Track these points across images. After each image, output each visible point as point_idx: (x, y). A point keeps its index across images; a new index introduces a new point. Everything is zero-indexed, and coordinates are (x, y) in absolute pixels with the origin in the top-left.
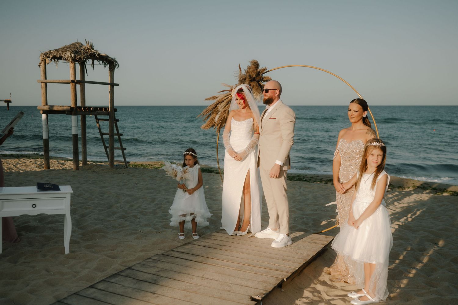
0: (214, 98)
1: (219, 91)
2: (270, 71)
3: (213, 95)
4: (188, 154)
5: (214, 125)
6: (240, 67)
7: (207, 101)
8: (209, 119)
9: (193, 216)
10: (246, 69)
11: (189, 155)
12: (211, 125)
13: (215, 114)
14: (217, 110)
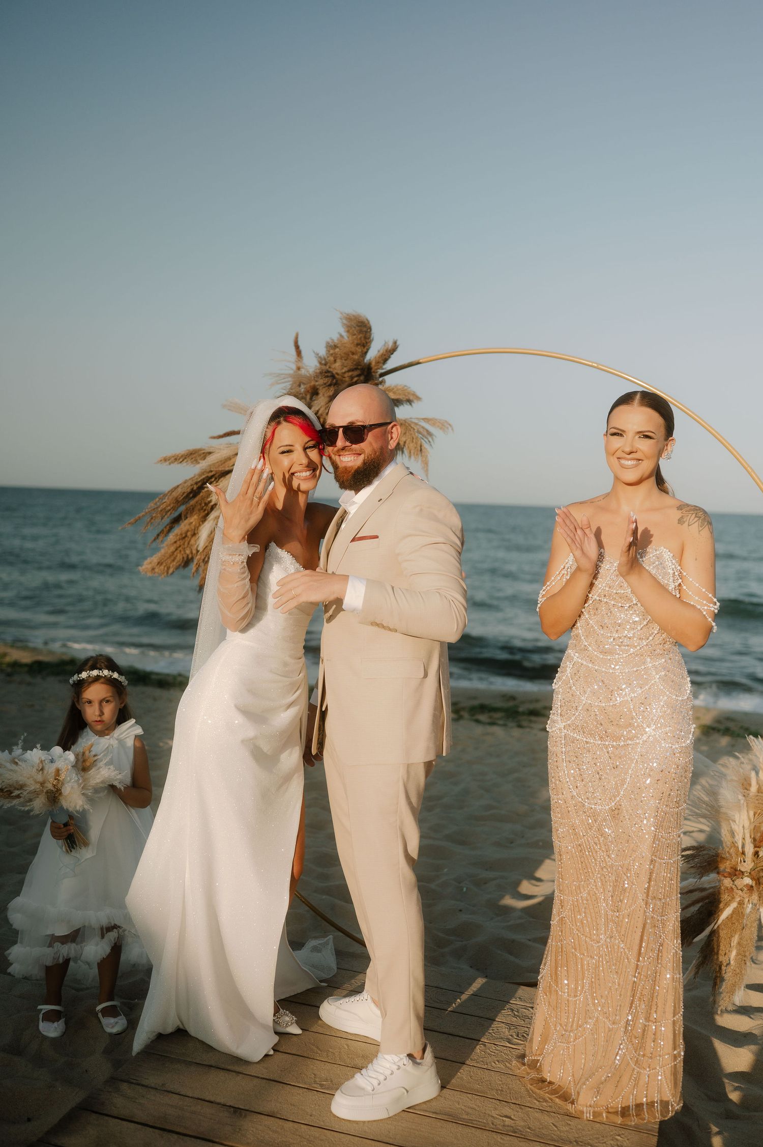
0: (194, 455)
1: (216, 434)
2: (418, 363)
3: (192, 447)
4: (97, 678)
5: (192, 558)
6: (297, 347)
7: (165, 465)
8: (171, 537)
9: (113, 935)
10: (323, 352)
11: (102, 680)
12: (179, 557)
13: (196, 517)
14: (206, 504)
